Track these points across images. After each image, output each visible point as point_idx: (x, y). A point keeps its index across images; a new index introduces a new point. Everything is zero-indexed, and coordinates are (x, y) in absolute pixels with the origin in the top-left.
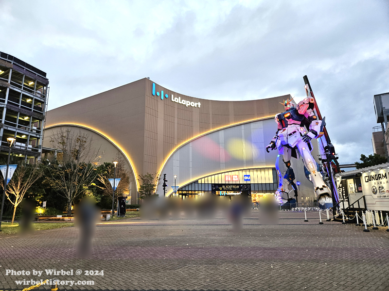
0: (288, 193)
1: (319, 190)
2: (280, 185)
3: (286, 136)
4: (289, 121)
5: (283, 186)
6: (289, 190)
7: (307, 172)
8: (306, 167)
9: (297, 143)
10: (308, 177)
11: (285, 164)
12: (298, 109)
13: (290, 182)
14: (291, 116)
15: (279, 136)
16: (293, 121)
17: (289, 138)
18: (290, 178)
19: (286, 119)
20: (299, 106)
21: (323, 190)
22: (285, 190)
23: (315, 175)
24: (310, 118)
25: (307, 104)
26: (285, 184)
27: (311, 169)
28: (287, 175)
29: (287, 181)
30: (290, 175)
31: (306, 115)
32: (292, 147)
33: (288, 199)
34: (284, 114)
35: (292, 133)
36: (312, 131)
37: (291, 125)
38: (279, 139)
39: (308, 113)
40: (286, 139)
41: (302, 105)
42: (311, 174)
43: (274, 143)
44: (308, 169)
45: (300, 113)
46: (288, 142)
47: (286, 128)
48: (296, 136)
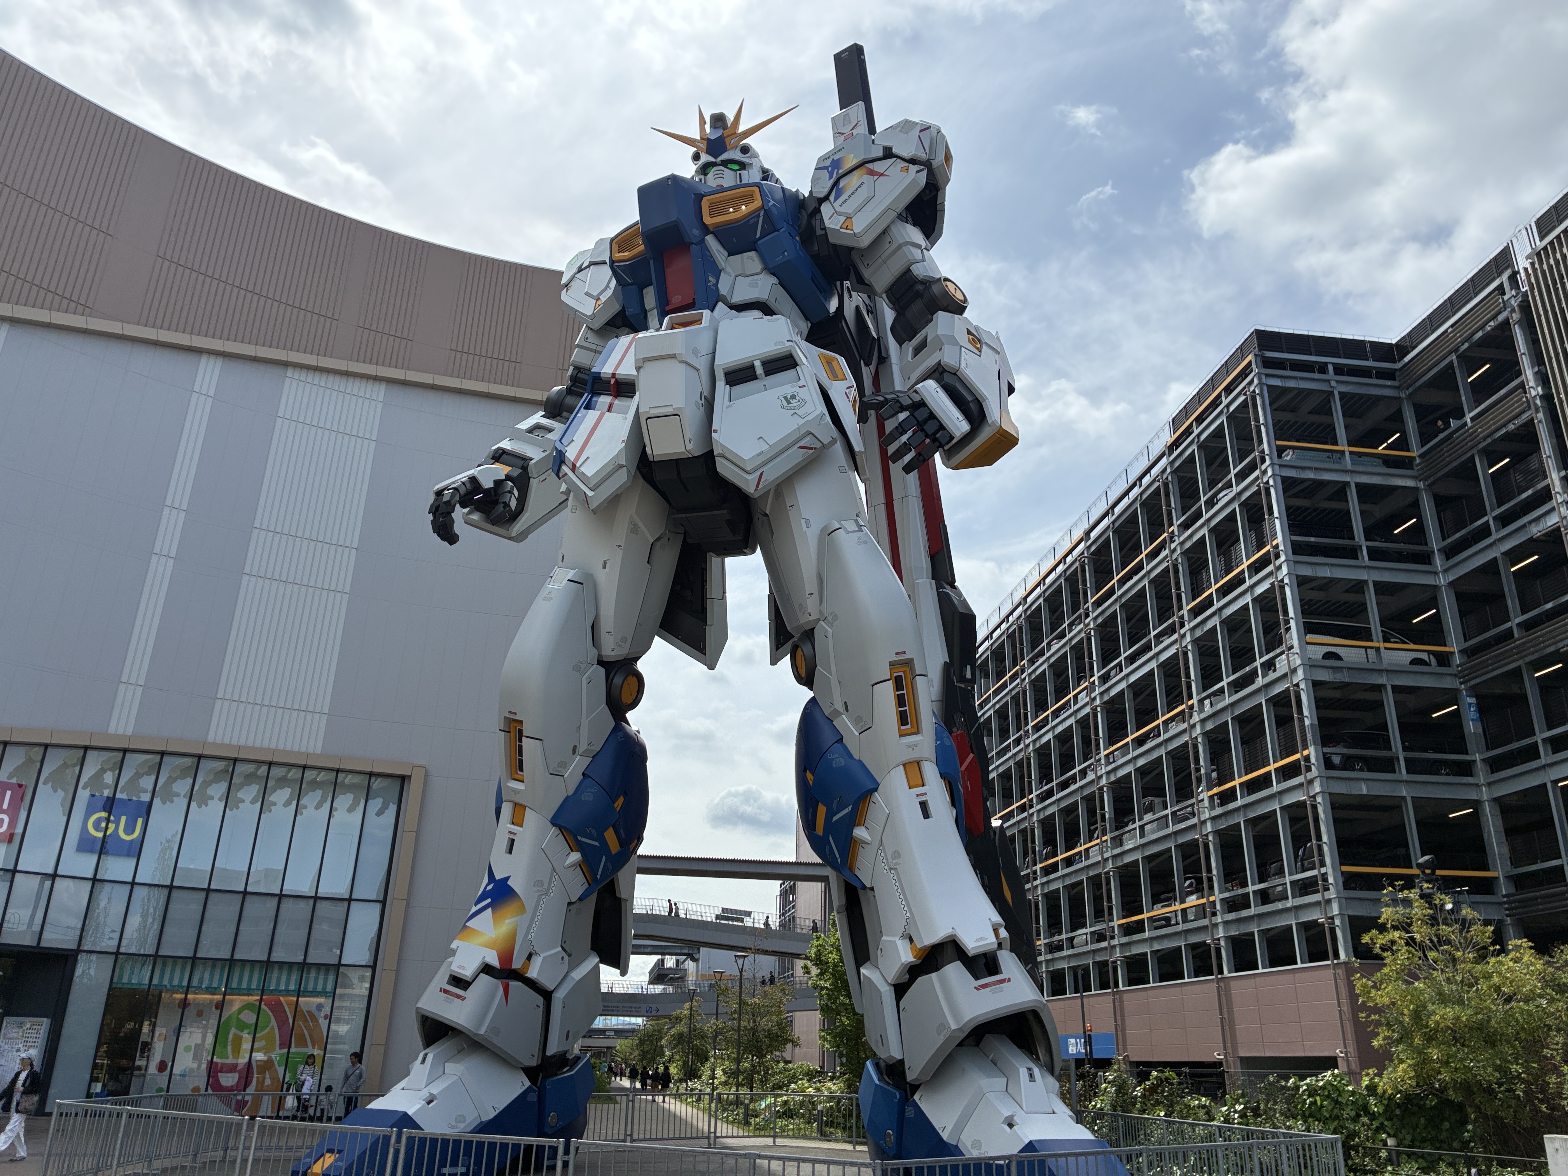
0: (547, 995)
1: (954, 971)
2: (489, 900)
3: (698, 370)
4: (729, 269)
5: (522, 909)
6: (569, 955)
7: (843, 764)
8: (841, 708)
9: (795, 457)
10: (835, 819)
11: (602, 671)
12: (826, 198)
13: (600, 873)
14: (761, 219)
15: (614, 375)
16: (761, 276)
17: (727, 403)
18: (610, 835)
19: (710, 240)
20: (841, 171)
21: (1002, 981)
22: (529, 957)
23: (924, 806)
24: (920, 287)
25: (913, 168)
26: (546, 886)
27: (901, 736)
28: (588, 797)
29: (576, 856)
30: (621, 801)
31: (880, 261)
32: (748, 484)
33: (534, 1063)
34: (704, 196)
35: (752, 367)
36: (947, 378)
37: (740, 308)
38: (611, 406)
39: (900, 247)
40: (696, 403)
41: (869, 166)
42: (876, 790)
43: (525, 469)
44: (857, 734)
45: (842, 230)
46: (713, 435)
47: (706, 313)
48: (793, 397)
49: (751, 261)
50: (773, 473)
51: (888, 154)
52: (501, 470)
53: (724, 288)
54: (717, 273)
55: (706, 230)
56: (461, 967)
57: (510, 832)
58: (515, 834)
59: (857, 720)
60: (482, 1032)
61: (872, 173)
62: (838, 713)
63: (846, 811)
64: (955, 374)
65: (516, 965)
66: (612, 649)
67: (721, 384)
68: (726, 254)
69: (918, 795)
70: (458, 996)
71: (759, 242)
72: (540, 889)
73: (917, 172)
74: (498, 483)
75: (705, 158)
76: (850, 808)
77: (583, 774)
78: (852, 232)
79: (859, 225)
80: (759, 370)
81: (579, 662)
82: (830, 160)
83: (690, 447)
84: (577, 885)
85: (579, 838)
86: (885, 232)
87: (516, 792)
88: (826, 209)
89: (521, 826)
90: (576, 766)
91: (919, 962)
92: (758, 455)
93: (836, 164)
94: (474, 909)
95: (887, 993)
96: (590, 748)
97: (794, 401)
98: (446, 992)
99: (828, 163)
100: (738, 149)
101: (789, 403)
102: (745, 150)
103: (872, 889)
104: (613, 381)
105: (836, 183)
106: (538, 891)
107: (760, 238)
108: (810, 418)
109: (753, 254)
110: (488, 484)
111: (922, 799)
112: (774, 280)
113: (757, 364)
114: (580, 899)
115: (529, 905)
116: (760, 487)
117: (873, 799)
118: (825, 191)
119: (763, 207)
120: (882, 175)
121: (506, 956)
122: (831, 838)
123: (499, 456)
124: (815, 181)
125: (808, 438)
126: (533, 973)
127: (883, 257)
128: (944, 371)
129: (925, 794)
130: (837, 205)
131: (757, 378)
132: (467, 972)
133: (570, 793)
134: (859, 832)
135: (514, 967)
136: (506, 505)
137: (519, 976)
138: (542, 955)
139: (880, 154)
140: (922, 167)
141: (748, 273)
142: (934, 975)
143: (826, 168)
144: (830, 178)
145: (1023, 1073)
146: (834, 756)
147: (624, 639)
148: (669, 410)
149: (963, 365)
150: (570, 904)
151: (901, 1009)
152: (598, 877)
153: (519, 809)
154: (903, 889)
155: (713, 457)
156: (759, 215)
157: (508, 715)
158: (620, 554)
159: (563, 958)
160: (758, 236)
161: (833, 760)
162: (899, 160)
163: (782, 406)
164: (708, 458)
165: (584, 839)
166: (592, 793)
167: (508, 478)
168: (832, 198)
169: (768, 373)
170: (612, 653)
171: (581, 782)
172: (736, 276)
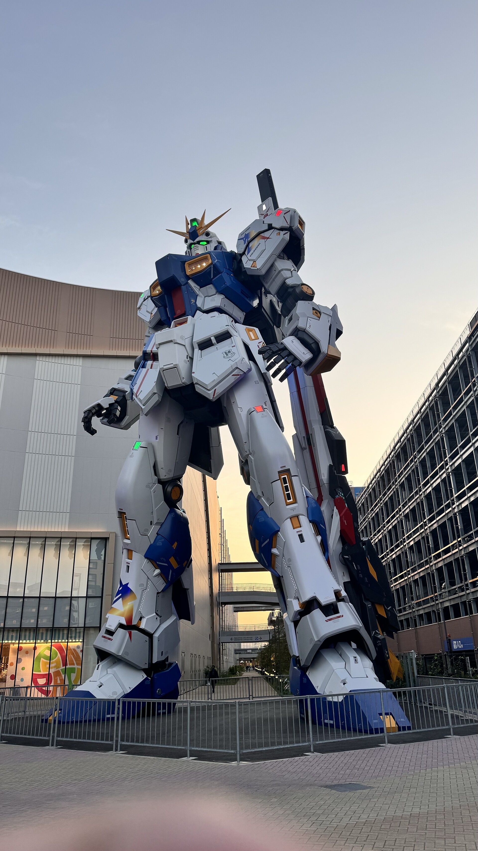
0: (150, 636)
1: (316, 613)
2: (121, 595)
3: (184, 346)
4: (201, 294)
5: (135, 597)
6: (160, 617)
7: (263, 520)
8: (261, 495)
9: (231, 380)
10: (263, 545)
11: (160, 486)
12: (244, 253)
13: (170, 578)
14: (212, 269)
15: (151, 351)
16: (216, 295)
17: (199, 359)
18: (172, 561)
19: (190, 282)
20: (249, 239)
21: (339, 617)
22: (141, 619)
23: (301, 537)
24: (290, 290)
25: (282, 233)
26: (145, 586)
27: (287, 505)
28: (159, 544)
29: (157, 571)
30: (175, 544)
31: (272, 280)
32: (210, 395)
33: (147, 667)
34: (186, 262)
35: (211, 340)
36: (300, 334)
37: (207, 312)
38: (152, 365)
39: (280, 272)
40: (185, 361)
41: (262, 235)
42: (279, 531)
43: (124, 397)
44: (268, 506)
45: (252, 268)
46: (193, 375)
47: (190, 318)
48: (229, 352)
49: (211, 289)
50: (220, 389)
51: (270, 227)
52: (113, 399)
53: (199, 304)
54: (196, 296)
55: (188, 278)
56: (110, 626)
57: (127, 563)
58: (129, 563)
59: (268, 500)
60: (120, 654)
61: (264, 238)
62: (259, 497)
63: (267, 542)
64: (304, 331)
65: (134, 622)
66: (164, 475)
67: (197, 350)
68: (199, 287)
69: (297, 532)
70: (109, 639)
71: (213, 280)
72: (143, 587)
73: (284, 234)
74: (111, 405)
75: (190, 241)
76: (268, 540)
77: (157, 533)
78: (256, 268)
79: (259, 265)
80: (214, 341)
81: (149, 483)
82: (245, 234)
83: (184, 381)
84: (161, 584)
85: (158, 563)
86: (272, 265)
87: (127, 544)
88: (244, 259)
89: (132, 560)
90: (153, 531)
91: (303, 610)
92: (213, 381)
93: (247, 236)
94: (115, 599)
95: (291, 626)
96: (158, 521)
97: (230, 354)
98: (104, 637)
99: (243, 236)
100: (205, 234)
101: (227, 355)
102: (208, 234)
103: (282, 577)
104: (152, 354)
105: (248, 246)
106: (142, 589)
107: (214, 277)
108: (236, 361)
109: (211, 286)
110: (106, 405)
111: (300, 533)
112: (222, 296)
113: (213, 338)
114: (163, 591)
115: (138, 596)
116: (215, 396)
117: (278, 535)
118: (243, 250)
119: (212, 264)
120: (268, 238)
121: (129, 620)
122: (262, 555)
123: (113, 392)
124: (238, 246)
125: (236, 371)
126: (142, 626)
127: (273, 277)
128: (299, 330)
129: (301, 531)
130: (248, 256)
131: (213, 345)
132: (113, 628)
133: (152, 543)
134: (274, 551)
135: (133, 624)
136: (115, 415)
137: (136, 628)
138: (146, 618)
139: (267, 228)
140: (287, 232)
141: (210, 295)
142: (308, 616)
143: (242, 239)
144: (245, 243)
145: (352, 659)
146: (260, 517)
147: (170, 471)
148: (172, 366)
149: (308, 326)
150: (158, 593)
151: (297, 632)
152: (169, 580)
153: (130, 552)
154: (293, 576)
155: (194, 384)
156: (211, 268)
157: (119, 510)
158: (163, 432)
159: (157, 618)
160: (212, 277)
161: (259, 518)
162: (275, 230)
163: (224, 357)
164: (192, 385)
165: (160, 563)
166: (162, 542)
167: (116, 402)
168: (246, 253)
169: (218, 342)
170: (165, 477)
171: (157, 537)
172: (205, 297)
